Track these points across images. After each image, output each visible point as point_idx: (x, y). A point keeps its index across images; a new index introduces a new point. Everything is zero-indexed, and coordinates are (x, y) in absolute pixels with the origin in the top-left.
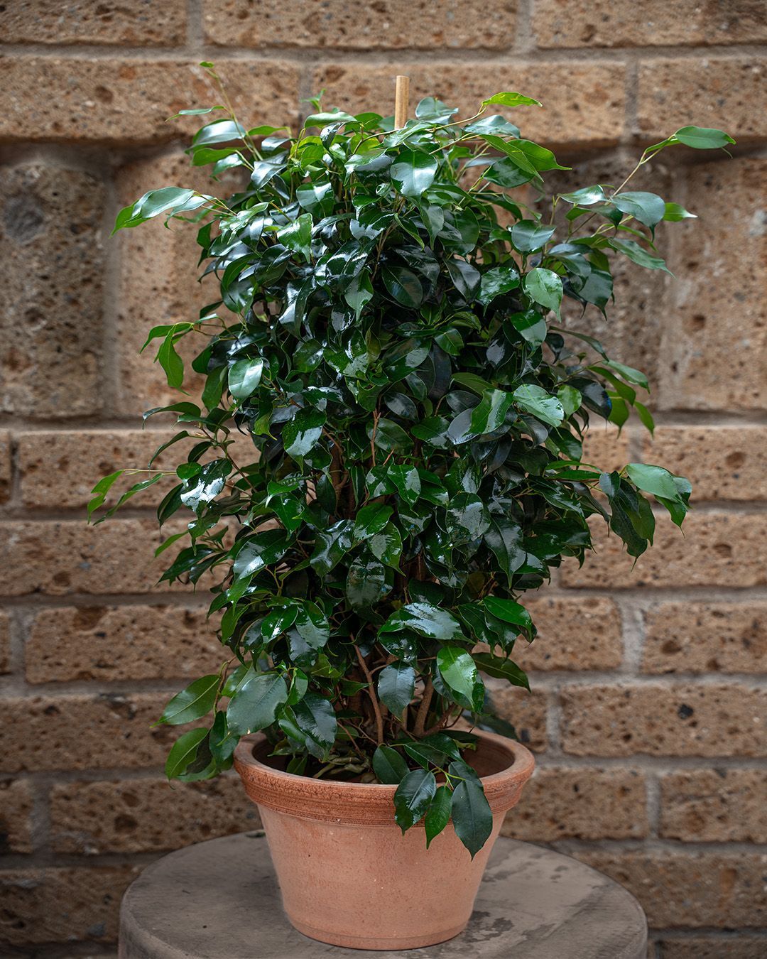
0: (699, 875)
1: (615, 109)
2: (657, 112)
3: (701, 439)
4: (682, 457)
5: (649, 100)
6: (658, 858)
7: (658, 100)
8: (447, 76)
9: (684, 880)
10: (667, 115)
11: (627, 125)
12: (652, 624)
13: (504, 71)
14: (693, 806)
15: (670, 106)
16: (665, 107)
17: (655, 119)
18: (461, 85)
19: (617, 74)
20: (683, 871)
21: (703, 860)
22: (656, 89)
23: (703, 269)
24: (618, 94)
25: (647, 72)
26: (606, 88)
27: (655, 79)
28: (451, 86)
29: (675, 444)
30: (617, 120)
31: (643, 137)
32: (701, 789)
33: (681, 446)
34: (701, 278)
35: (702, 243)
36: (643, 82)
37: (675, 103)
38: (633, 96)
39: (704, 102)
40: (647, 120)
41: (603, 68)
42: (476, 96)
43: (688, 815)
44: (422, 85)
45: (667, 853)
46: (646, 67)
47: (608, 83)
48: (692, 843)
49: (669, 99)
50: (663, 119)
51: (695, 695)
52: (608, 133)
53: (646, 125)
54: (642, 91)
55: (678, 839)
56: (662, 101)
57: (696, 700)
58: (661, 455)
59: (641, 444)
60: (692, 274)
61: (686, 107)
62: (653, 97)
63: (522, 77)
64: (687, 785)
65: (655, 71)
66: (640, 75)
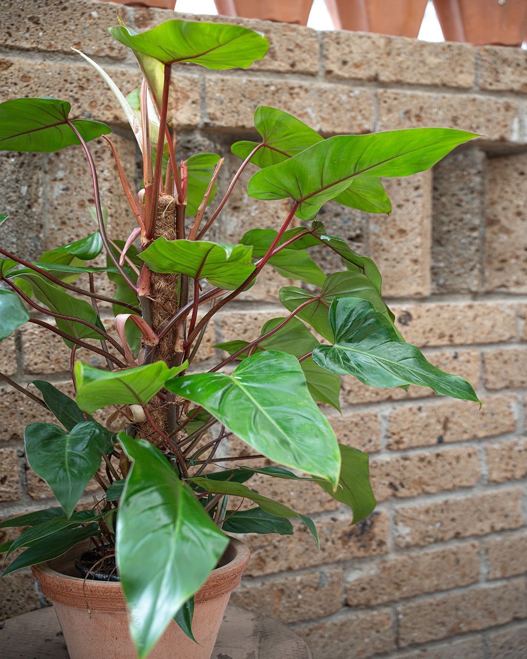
0: (263, 596)
1: (194, 106)
2: (220, 109)
3: (256, 319)
4: (245, 331)
5: (214, 101)
6: (239, 590)
7: (219, 102)
8: (85, 74)
9: (255, 601)
10: (225, 112)
11: (202, 117)
12: (232, 440)
13: (123, 74)
14: (259, 553)
15: (226, 106)
16: (223, 107)
17: (218, 114)
18: (95, 81)
19: (193, 82)
20: (254, 596)
21: (265, 587)
22: (218, 95)
23: (243, 211)
24: (195, 96)
25: (212, 83)
26: (187, 91)
27: (217, 88)
28: (88, 80)
29: (241, 323)
30: (196, 113)
31: (211, 125)
32: (263, 542)
33: (245, 324)
34: (243, 217)
35: (242, 194)
36: (209, 89)
37: (229, 105)
38: (203, 98)
39: (245, 105)
40: (213, 114)
41: (185, 78)
42: (105, 89)
43: (256, 559)
44: (69, 78)
45: (244, 586)
46: (210, 80)
47: (189, 88)
48: (259, 577)
49: (226, 101)
50: (223, 114)
51: (258, 483)
52: (192, 121)
53: (213, 118)
54: (209, 95)
55: (251, 576)
56: (222, 103)
57: (258, 485)
58: (233, 330)
59: (221, 324)
60: (236, 214)
61: (235, 107)
62: (215, 99)
63: (136, 79)
64: (256, 540)
65: (216, 83)
66: (207, 85)
